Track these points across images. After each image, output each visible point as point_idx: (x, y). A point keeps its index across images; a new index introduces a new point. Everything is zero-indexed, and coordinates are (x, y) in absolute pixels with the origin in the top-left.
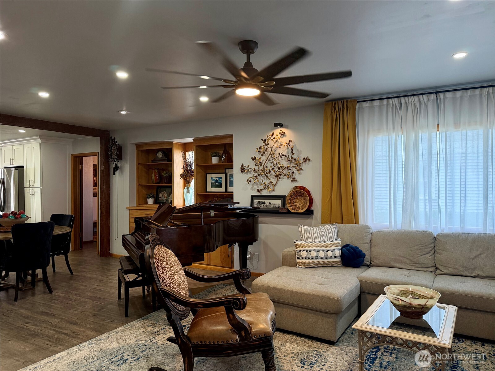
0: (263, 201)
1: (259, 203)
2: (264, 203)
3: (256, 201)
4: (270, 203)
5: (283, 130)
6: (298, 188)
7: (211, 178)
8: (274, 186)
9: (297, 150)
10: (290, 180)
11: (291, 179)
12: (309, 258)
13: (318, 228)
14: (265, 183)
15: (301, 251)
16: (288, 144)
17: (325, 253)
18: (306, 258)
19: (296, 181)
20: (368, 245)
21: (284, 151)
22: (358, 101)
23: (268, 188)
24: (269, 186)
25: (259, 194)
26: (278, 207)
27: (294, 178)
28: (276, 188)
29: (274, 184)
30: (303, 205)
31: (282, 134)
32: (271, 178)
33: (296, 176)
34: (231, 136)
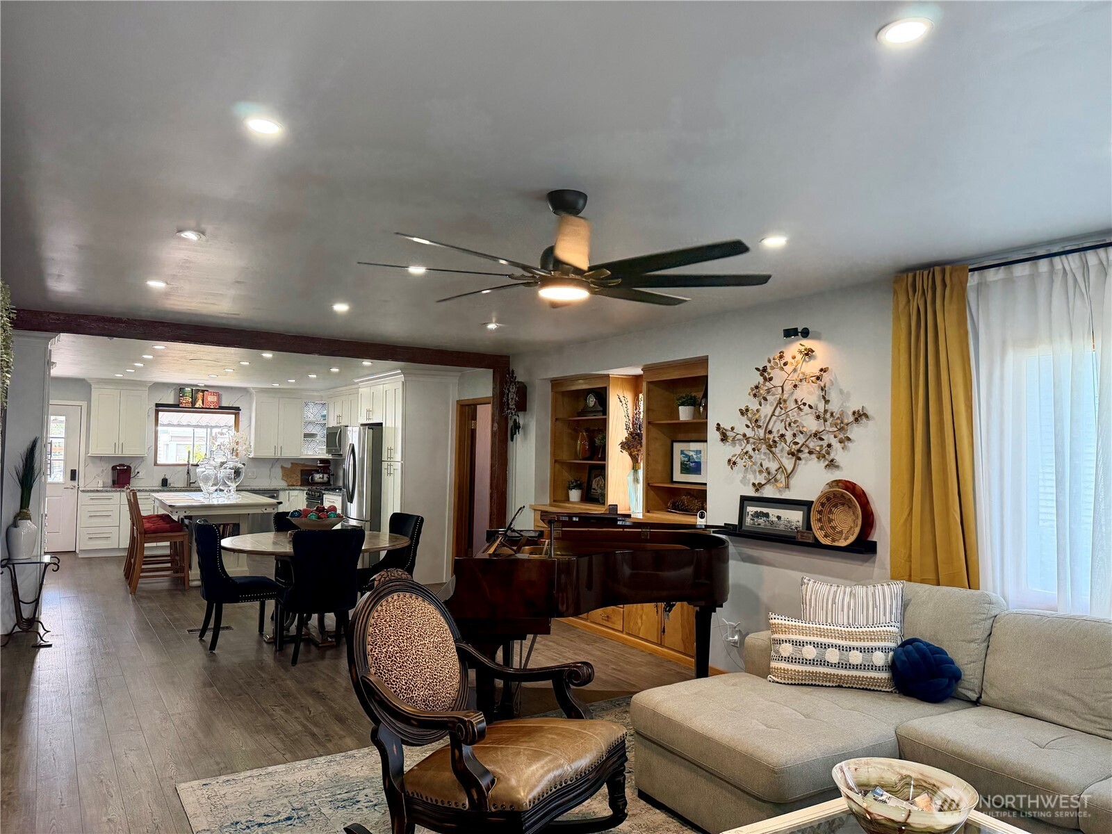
0: (765, 510)
1: (757, 515)
2: (767, 515)
3: (751, 509)
4: (779, 518)
5: (808, 343)
6: (840, 484)
7: (682, 452)
8: (788, 477)
9: (841, 392)
10: (823, 464)
11: (827, 463)
12: (797, 660)
13: (848, 590)
14: (767, 469)
15: (780, 642)
16: (818, 378)
17: (841, 654)
18: (790, 660)
19: (837, 467)
20: (976, 648)
21: (808, 394)
22: (970, 267)
23: (776, 481)
24: (778, 477)
25: (757, 495)
26: (796, 528)
27: (832, 461)
28: (793, 482)
29: (789, 471)
30: (851, 527)
31: (807, 354)
32: (782, 457)
33: (838, 454)
34: (703, 362)
